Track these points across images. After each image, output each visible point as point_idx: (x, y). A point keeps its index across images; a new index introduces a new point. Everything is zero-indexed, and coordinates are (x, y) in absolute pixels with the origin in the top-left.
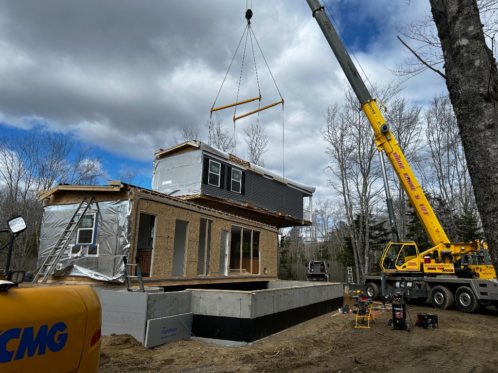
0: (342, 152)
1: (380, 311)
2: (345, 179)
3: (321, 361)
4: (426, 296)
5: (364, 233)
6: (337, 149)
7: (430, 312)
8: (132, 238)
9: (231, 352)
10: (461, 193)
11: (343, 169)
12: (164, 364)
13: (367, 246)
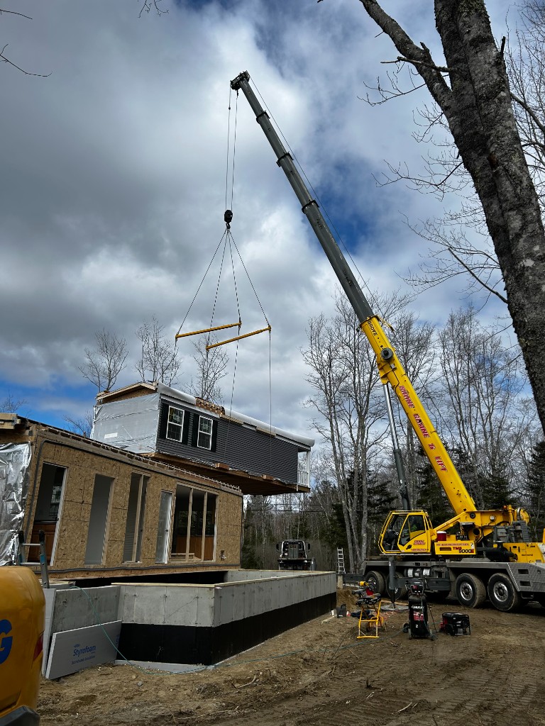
0: (330, 381)
1: (389, 613)
2: (333, 420)
3: (318, 688)
4: (448, 589)
5: (360, 498)
6: (323, 377)
7: (460, 612)
8: (28, 502)
9: (183, 681)
10: (487, 444)
11: (331, 404)
12: (80, 704)
13: (365, 517)
